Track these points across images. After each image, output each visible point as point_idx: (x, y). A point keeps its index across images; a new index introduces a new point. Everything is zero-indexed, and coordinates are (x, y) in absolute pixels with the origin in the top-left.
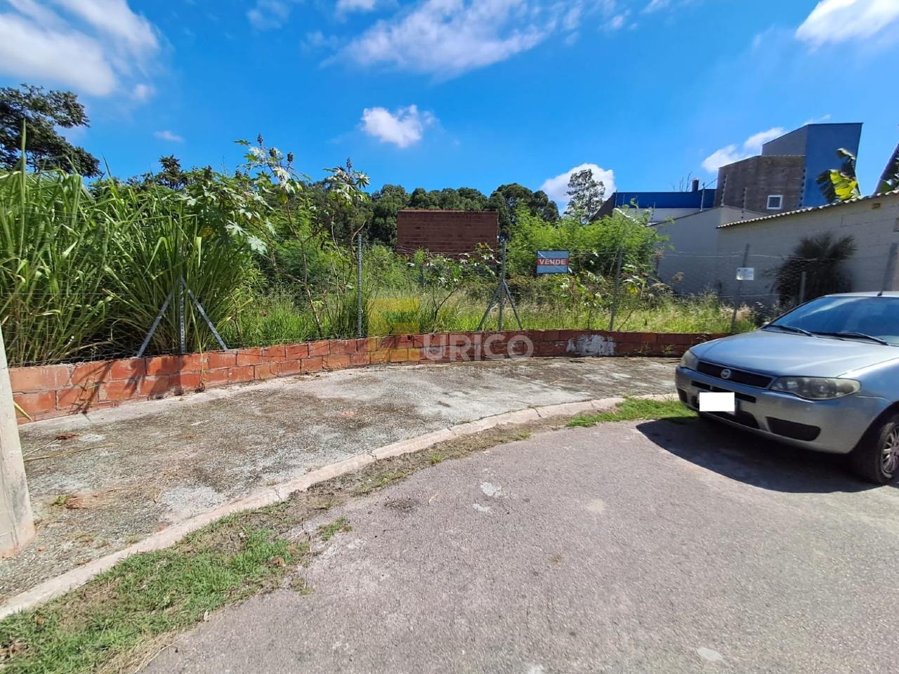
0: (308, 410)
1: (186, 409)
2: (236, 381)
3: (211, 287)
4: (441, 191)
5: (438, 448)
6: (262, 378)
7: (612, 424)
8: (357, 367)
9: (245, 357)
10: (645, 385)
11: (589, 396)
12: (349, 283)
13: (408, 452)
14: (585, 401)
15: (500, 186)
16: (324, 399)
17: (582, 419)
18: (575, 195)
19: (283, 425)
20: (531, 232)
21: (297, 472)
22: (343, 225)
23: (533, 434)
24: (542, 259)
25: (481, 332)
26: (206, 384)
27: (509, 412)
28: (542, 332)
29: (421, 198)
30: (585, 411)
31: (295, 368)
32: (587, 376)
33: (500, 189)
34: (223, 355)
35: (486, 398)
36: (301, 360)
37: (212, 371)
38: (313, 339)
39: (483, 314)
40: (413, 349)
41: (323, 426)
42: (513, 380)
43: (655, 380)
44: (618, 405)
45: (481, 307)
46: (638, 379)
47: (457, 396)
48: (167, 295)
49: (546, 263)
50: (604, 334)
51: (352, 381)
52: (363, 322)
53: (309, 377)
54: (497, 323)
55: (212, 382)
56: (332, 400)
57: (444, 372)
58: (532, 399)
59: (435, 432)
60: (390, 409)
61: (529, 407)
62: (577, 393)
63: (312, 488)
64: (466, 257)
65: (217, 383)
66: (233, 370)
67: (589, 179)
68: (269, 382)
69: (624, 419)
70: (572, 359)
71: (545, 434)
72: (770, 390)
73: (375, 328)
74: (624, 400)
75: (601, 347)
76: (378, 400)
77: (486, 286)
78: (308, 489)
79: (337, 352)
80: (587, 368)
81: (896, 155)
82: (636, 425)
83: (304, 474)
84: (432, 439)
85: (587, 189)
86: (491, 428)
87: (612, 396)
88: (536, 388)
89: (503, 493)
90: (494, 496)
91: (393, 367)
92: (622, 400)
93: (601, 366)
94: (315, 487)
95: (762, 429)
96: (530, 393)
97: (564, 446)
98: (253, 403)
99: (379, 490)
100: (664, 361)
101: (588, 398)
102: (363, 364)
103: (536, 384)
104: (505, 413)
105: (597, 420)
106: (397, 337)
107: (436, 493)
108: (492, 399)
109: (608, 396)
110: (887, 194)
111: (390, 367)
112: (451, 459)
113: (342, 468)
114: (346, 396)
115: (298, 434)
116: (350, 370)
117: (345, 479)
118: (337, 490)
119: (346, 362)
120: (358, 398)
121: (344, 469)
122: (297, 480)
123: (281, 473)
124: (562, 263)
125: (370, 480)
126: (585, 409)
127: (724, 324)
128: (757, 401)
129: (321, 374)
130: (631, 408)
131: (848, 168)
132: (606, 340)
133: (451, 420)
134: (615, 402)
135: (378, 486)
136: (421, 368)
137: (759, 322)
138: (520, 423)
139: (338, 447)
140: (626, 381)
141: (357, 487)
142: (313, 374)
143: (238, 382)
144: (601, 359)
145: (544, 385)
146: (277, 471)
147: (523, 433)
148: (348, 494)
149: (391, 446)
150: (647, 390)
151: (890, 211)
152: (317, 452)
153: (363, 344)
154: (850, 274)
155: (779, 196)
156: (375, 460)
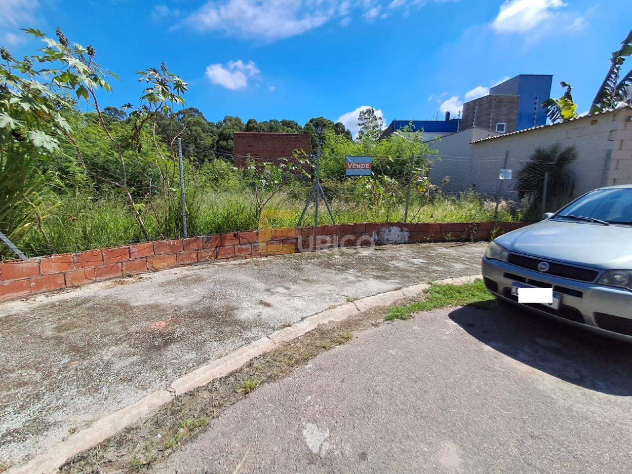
0: (113, 323)
2: (42, 290)
4: (268, 121)
5: (256, 365)
6: (76, 284)
7: (425, 313)
8: (184, 265)
9: (51, 265)
10: (441, 269)
11: (398, 283)
13: (218, 377)
14: (395, 290)
15: (311, 119)
16: (138, 307)
17: (398, 311)
18: (363, 126)
20: (336, 147)
21: (55, 435)
23: (355, 334)
24: (350, 163)
25: (300, 227)
27: (329, 308)
28: (352, 226)
29: (253, 126)
30: (398, 300)
31: (116, 271)
32: (392, 262)
33: (311, 121)
34: (21, 265)
35: (306, 293)
36: (122, 263)
38: (136, 240)
39: (302, 212)
40: (239, 246)
42: (330, 271)
43: (447, 263)
44: (425, 292)
45: (300, 206)
46: (433, 264)
47: (278, 293)
49: (353, 167)
50: (399, 225)
51: (176, 282)
52: (189, 222)
53: (131, 279)
54: (313, 219)
55: (7, 295)
56: (146, 308)
57: (268, 266)
58: (350, 291)
59: (253, 343)
60: (209, 314)
61: (348, 301)
62: (387, 281)
63: (68, 464)
64: (284, 162)
65: (15, 295)
66: (37, 279)
67: (372, 115)
68: (83, 288)
69: (435, 307)
70: (376, 248)
71: (367, 332)
72: (597, 284)
74: (429, 286)
75: (398, 236)
76: (197, 303)
77: (303, 189)
78: (61, 469)
79: (161, 253)
80: (390, 255)
81: (605, 84)
82: (447, 314)
83: (63, 440)
84: (248, 354)
85: (372, 121)
86: (313, 330)
87: (418, 283)
88: (351, 278)
89: (332, 444)
90: (320, 451)
91: (219, 263)
92: (427, 286)
93: (400, 253)
94: (73, 462)
95: (587, 324)
96: (347, 284)
97: (389, 349)
98: (50, 319)
99: (167, 455)
100: (447, 246)
101: (398, 286)
102: (190, 262)
103: (350, 274)
104: (326, 310)
105: (411, 310)
106: (223, 235)
107: (244, 455)
108: (312, 293)
109: (415, 282)
110: (603, 112)
111: (217, 263)
112: (269, 383)
113: (124, 419)
114: (164, 301)
115: (85, 362)
116: (176, 269)
117: (123, 440)
118: (105, 465)
119: (173, 262)
120: (176, 303)
121: (125, 422)
122: (45, 456)
123: (28, 441)
124: (366, 167)
125: (159, 436)
126: (398, 298)
127: (488, 214)
128: (584, 296)
129: (144, 276)
130: (437, 295)
131: (568, 95)
132: (402, 231)
133: (272, 325)
134: (422, 289)
135: (167, 448)
136: (246, 263)
137: (513, 212)
138: (341, 320)
139: (130, 380)
140: (424, 266)
141: (137, 453)
142: (136, 276)
143: (44, 292)
144: (398, 246)
145: (358, 274)
146: (24, 437)
147: (345, 334)
148: (120, 471)
149: (197, 371)
150: (444, 274)
151: (604, 125)
152: (99, 392)
153: (189, 243)
154: (573, 173)
155: (504, 124)
156: (173, 397)
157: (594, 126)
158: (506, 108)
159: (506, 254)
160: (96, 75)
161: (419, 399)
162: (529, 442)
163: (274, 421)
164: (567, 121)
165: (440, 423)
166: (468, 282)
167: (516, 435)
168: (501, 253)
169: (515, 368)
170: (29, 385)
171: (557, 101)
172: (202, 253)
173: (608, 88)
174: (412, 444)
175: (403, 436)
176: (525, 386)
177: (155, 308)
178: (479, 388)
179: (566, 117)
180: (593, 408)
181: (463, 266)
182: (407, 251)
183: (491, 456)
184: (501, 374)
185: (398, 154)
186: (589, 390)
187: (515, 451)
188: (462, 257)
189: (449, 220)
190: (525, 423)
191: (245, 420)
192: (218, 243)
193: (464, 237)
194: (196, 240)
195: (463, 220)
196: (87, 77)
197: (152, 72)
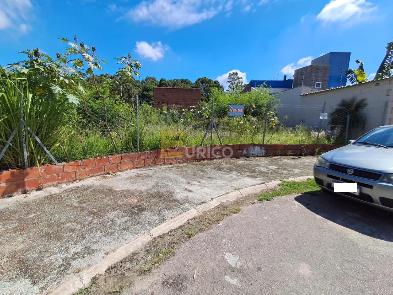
0: (108, 200)
1: (27, 204)
3: (45, 126)
4: (173, 80)
5: (191, 223)
6: (81, 178)
7: (280, 197)
8: (137, 168)
9: (69, 167)
10: (287, 172)
11: (262, 180)
12: (131, 122)
13: (173, 229)
14: (262, 184)
15: (199, 78)
16: (119, 191)
18: (231, 83)
19: (91, 213)
20: (218, 97)
21: (98, 256)
22: (128, 95)
23: (242, 208)
24: (232, 109)
25: (202, 146)
26: (44, 185)
27: (226, 194)
28: (231, 146)
29: (164, 83)
30: (264, 190)
31: (101, 171)
32: (257, 168)
33: (198, 80)
34: (55, 167)
35: (211, 185)
36: (105, 166)
37: (48, 176)
38: (111, 153)
40: (167, 157)
41: (118, 212)
42: (221, 172)
43: (289, 169)
44: (279, 185)
45: (198, 134)
46: (281, 169)
47: (195, 184)
48: (12, 131)
49: (233, 111)
50: (260, 145)
51: (135, 177)
52: (140, 143)
53: (110, 176)
55: (48, 183)
56: (124, 191)
57: (185, 169)
58: (235, 184)
59: (187, 211)
60: (159, 196)
61: (235, 189)
62: (256, 179)
63: (109, 270)
65: (51, 183)
66: (62, 175)
67: (236, 76)
68: (85, 180)
69: (286, 194)
70: (246, 159)
71: (249, 207)
72: (381, 181)
73: (146, 146)
74: (281, 182)
75: (259, 152)
76: (151, 190)
78: (106, 272)
79: (125, 161)
80: (255, 163)
81: (384, 61)
82: (293, 198)
83: (103, 258)
84: (186, 217)
85: (236, 80)
86: (218, 205)
87: (274, 180)
88: (235, 177)
89: (242, 263)
90: (236, 266)
91: (156, 167)
92: (280, 182)
93: (261, 162)
94: (111, 269)
95: (376, 203)
96: (233, 180)
97: (263, 216)
98: (73, 197)
99: (157, 266)
100: (288, 158)
101: (263, 182)
102: (141, 166)
103: (234, 174)
104: (224, 194)
105: (272, 195)
106: (159, 151)
107: (197, 267)
108: (214, 185)
109: (272, 180)
110: (383, 79)
111: (155, 167)
112: (200, 232)
113: (131, 248)
114: (132, 188)
115: (100, 220)
116: (133, 170)
117: (132, 259)
118: (127, 270)
119: (131, 166)
120: (139, 189)
121: (132, 250)
122: (98, 265)
123: (86, 258)
124: (241, 111)
125: (150, 257)
126: (263, 189)
127: (313, 139)
128: (374, 188)
129: (117, 174)
130: (286, 187)
131: (361, 68)
132: (261, 149)
133: (195, 202)
134: (277, 183)
135: (156, 263)
136: (172, 167)
137: (328, 138)
138: (233, 200)
139: (127, 229)
140: (276, 170)
141: (141, 265)
142: (112, 174)
143: (65, 182)
144: (259, 158)
145: (238, 174)
146: (84, 256)
147: (236, 208)
148: (135, 273)
149: (161, 225)
150: (289, 175)
151: (384, 87)
152: (113, 235)
153: (140, 155)
154: (365, 115)
155: (320, 83)
156: (152, 238)
157: (377, 87)
158: (322, 73)
159: (328, 164)
160: (96, 62)
161: (284, 242)
162: (346, 264)
163: (208, 251)
164: (361, 83)
165: (297, 254)
166: (304, 180)
167: (338, 260)
168: (325, 163)
169: (335, 227)
170: (76, 231)
171: (355, 71)
172: (147, 161)
173: (386, 64)
174: (284, 263)
175: (278, 260)
176: (341, 237)
177: (128, 192)
178: (316, 237)
179: (360, 81)
180: (379, 248)
181: (299, 171)
182: (264, 161)
183: (326, 270)
184: (328, 230)
185: (256, 102)
186: (377, 239)
187: (339, 268)
188: (298, 165)
189: (289, 143)
190: (343, 254)
191: (193, 250)
192: (156, 155)
193: (299, 153)
194: (144, 154)
195: (297, 143)
196: (92, 63)
197: (124, 59)
